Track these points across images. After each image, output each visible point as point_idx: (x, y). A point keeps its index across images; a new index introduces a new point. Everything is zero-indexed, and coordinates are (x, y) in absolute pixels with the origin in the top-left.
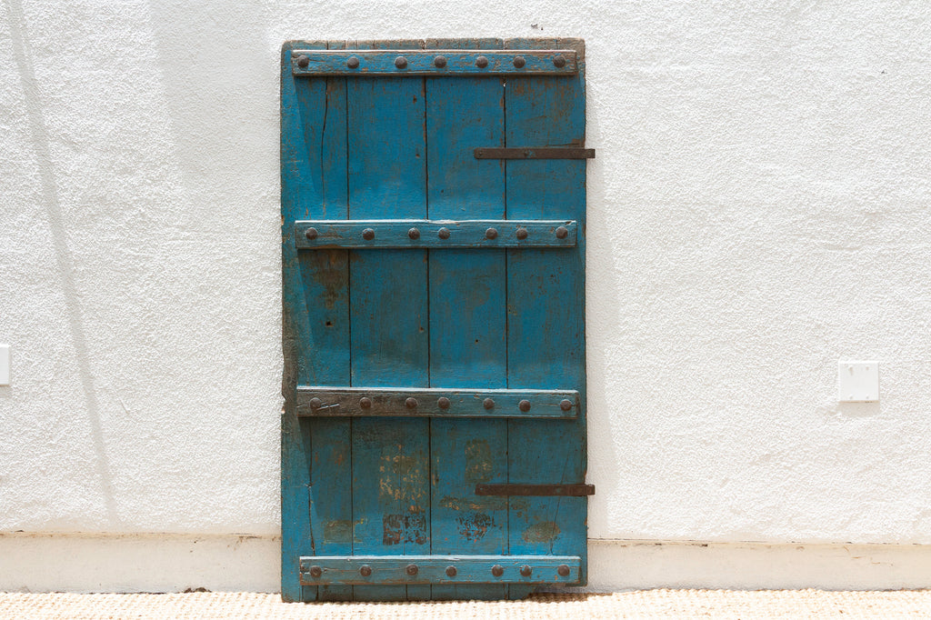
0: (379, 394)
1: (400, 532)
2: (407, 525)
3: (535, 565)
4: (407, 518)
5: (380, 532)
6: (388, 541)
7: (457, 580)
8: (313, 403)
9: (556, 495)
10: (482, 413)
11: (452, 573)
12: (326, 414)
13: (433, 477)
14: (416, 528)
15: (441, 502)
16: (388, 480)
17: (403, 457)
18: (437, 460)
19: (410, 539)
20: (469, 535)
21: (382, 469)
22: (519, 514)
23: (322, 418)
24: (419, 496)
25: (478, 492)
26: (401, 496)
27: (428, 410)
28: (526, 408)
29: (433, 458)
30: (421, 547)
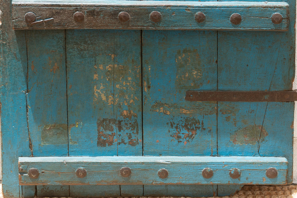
0: (93, 8)
1: (113, 135)
2: (120, 128)
3: (243, 168)
4: (120, 122)
5: (94, 135)
6: (102, 143)
7: (168, 181)
8: (27, 17)
9: (265, 100)
10: (193, 26)
11: (164, 174)
12: (40, 28)
13: (145, 84)
14: (129, 131)
15: (153, 107)
16: (102, 87)
17: (116, 66)
18: (148, 68)
19: (123, 142)
20: (179, 137)
21: (95, 77)
22: (228, 119)
23: (37, 31)
24: (132, 101)
25: (188, 97)
26: (114, 101)
27: (139, 24)
28: (237, 21)
29: (144, 66)
30: (133, 148)
